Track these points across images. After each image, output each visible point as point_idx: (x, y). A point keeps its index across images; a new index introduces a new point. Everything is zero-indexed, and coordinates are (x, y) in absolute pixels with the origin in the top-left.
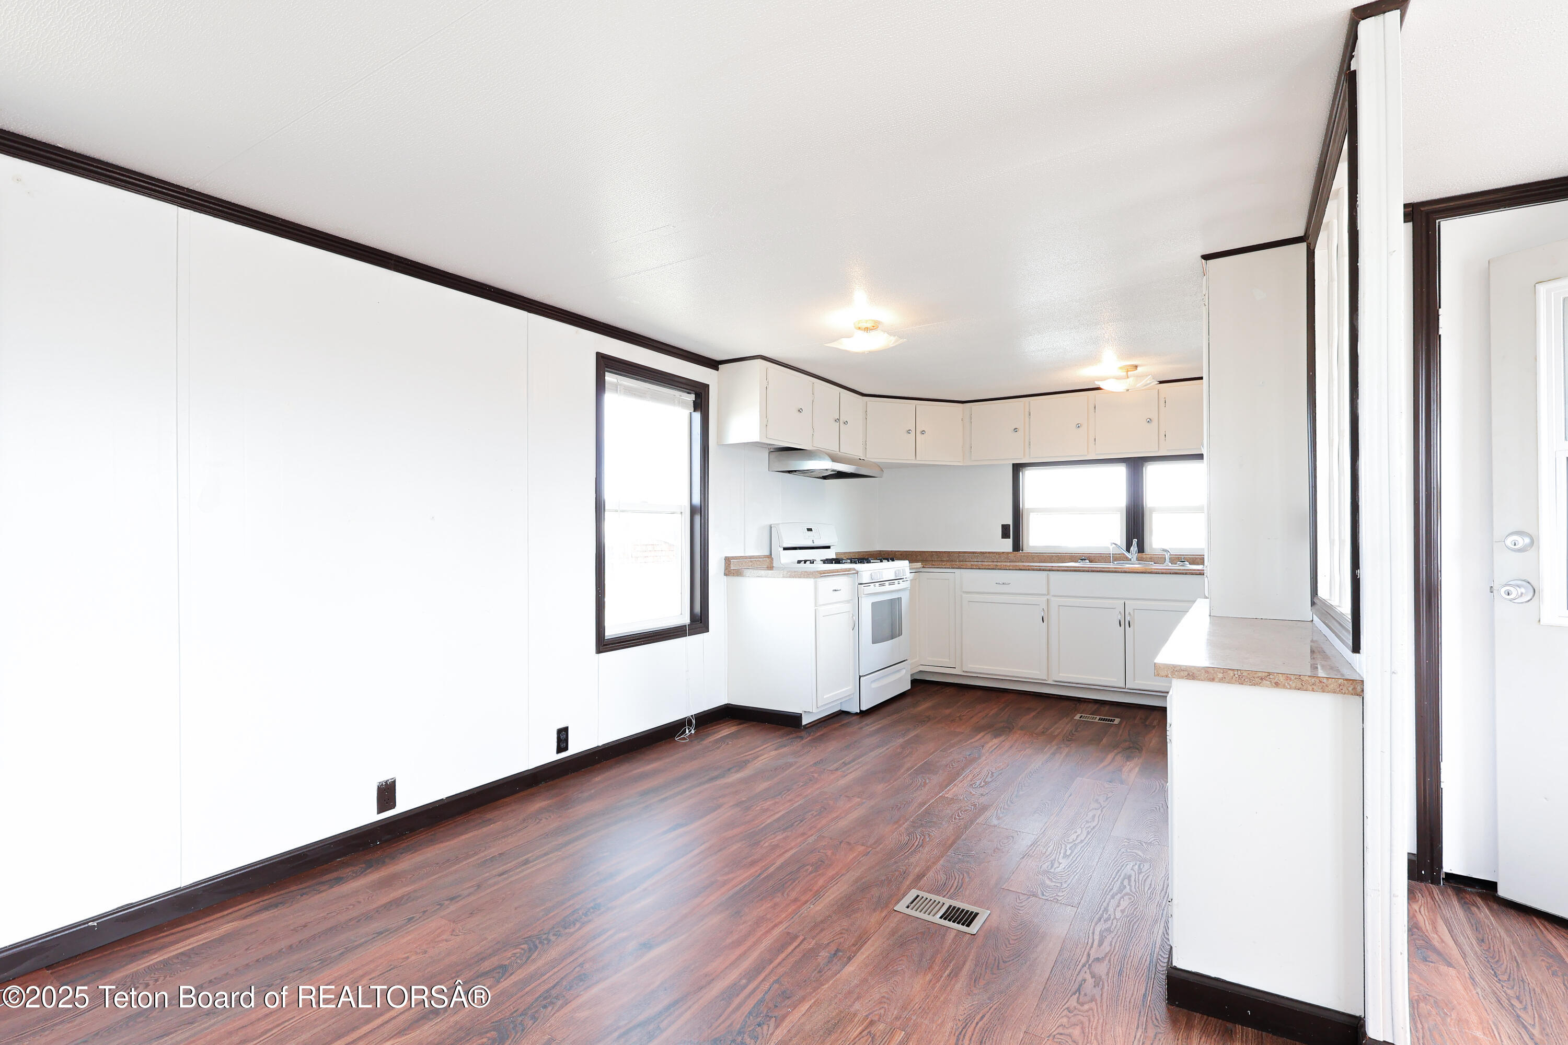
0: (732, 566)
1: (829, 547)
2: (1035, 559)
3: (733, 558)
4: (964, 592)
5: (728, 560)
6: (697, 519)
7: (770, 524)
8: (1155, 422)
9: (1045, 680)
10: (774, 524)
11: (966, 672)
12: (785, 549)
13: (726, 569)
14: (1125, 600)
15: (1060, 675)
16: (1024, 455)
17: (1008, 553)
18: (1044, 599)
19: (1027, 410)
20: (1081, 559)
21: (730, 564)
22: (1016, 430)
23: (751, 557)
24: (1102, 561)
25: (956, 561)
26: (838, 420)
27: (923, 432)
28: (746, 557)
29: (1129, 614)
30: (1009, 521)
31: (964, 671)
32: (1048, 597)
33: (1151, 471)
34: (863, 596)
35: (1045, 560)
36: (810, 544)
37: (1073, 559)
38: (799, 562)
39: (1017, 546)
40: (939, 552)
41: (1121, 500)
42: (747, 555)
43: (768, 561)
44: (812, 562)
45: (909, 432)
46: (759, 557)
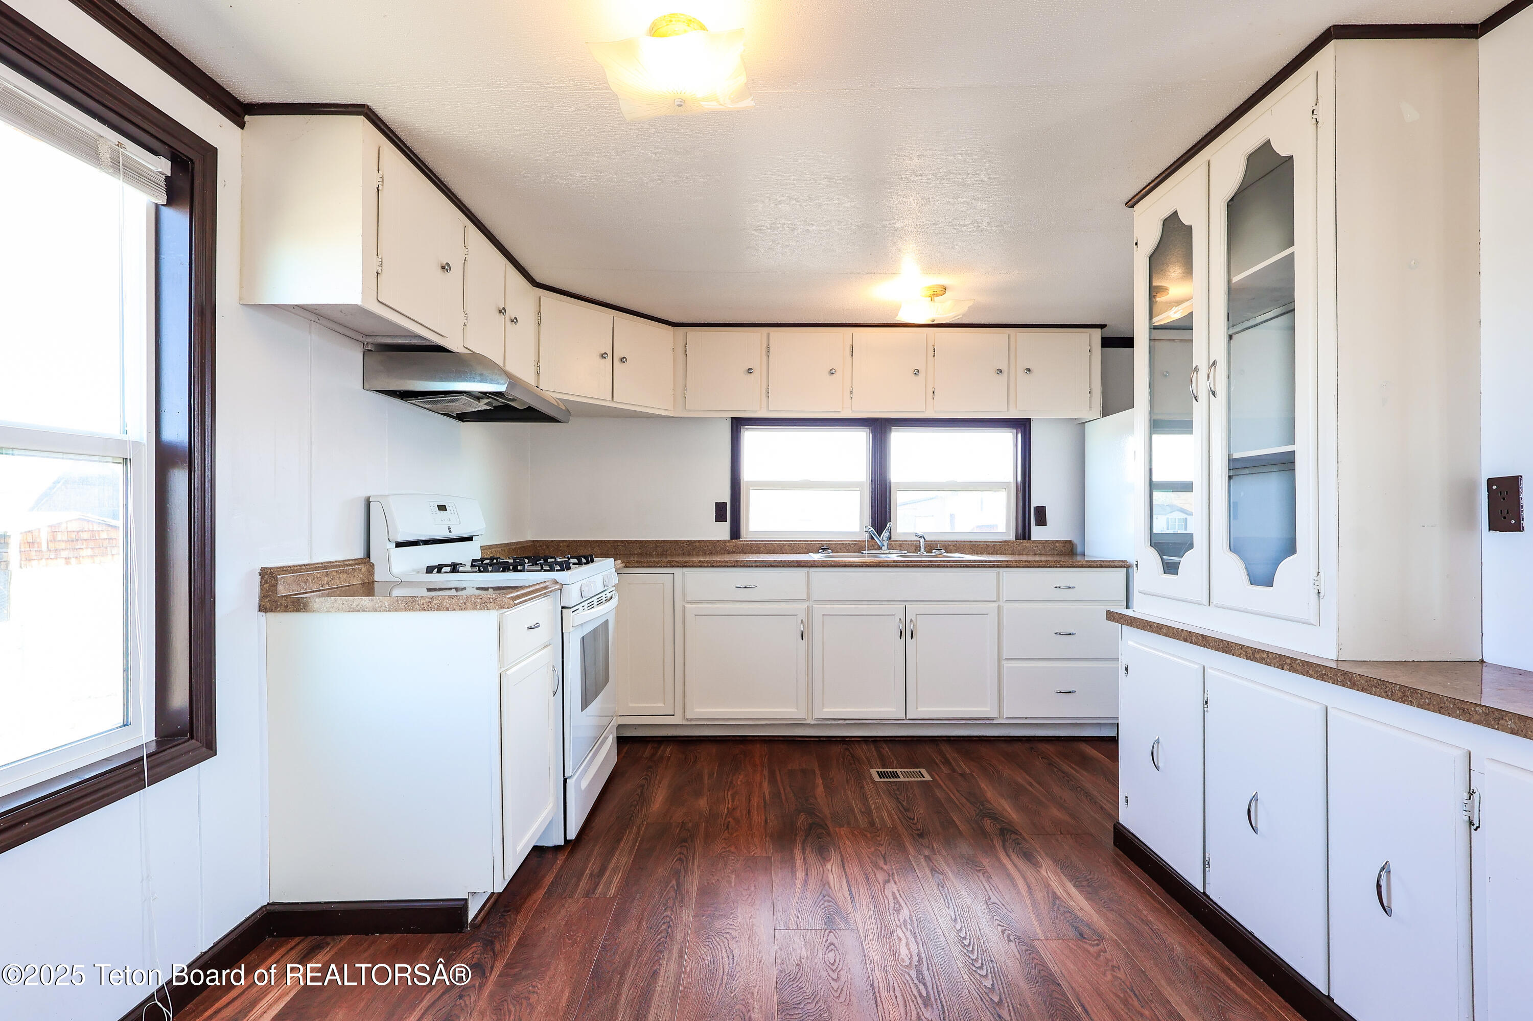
0: (280, 588)
1: (470, 539)
2: (761, 549)
3: (284, 570)
4: (688, 602)
5: (269, 577)
6: (179, 480)
7: (369, 495)
8: (922, 374)
9: (805, 720)
10: (374, 496)
11: (691, 719)
12: (399, 545)
13: (263, 597)
14: (905, 603)
15: (825, 710)
16: (761, 407)
17: (725, 541)
18: (803, 606)
19: (765, 345)
20: (823, 549)
21: (275, 586)
22: (750, 371)
23: (326, 566)
24: (845, 551)
25: (651, 555)
26: (502, 311)
27: (623, 360)
28: (315, 567)
29: (911, 620)
30: (726, 498)
31: (687, 719)
32: (808, 603)
33: (898, 438)
34: (572, 629)
35: (774, 550)
36: (445, 534)
37: (810, 548)
38: (430, 570)
39: (736, 533)
40: (626, 541)
41: (862, 473)
42: (313, 562)
43: (364, 569)
44: (454, 568)
45: (603, 356)
46: (344, 563)
